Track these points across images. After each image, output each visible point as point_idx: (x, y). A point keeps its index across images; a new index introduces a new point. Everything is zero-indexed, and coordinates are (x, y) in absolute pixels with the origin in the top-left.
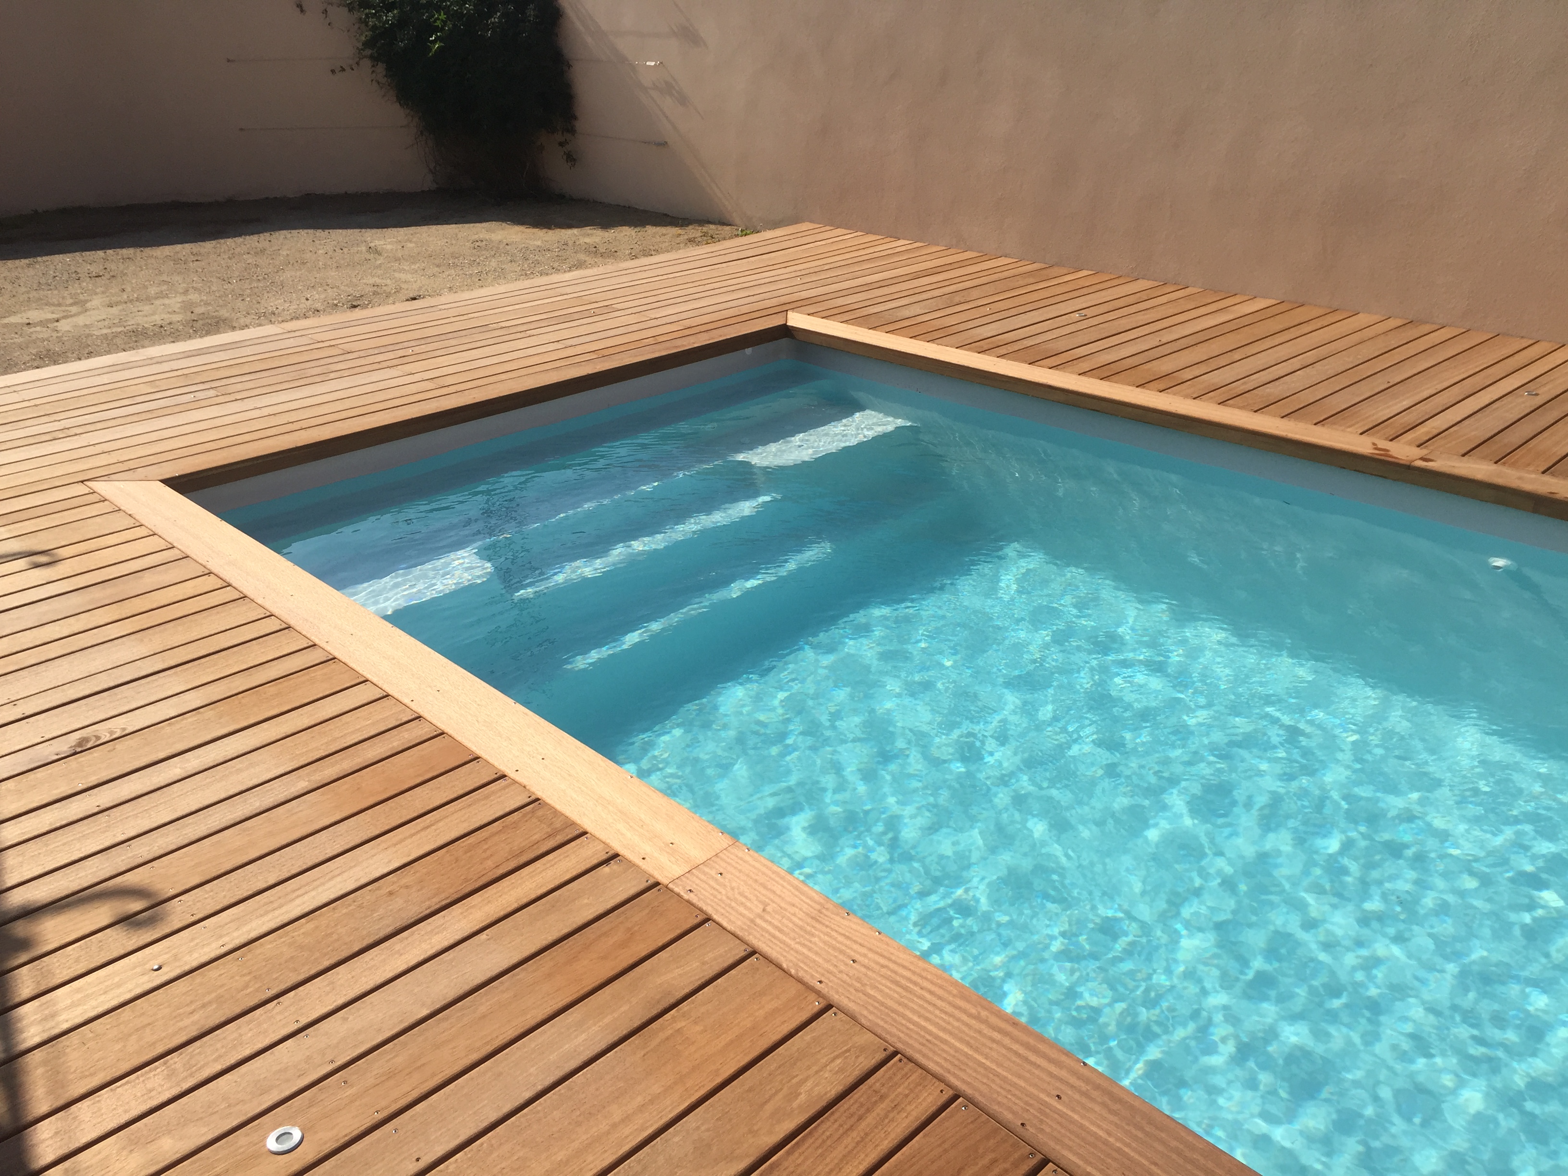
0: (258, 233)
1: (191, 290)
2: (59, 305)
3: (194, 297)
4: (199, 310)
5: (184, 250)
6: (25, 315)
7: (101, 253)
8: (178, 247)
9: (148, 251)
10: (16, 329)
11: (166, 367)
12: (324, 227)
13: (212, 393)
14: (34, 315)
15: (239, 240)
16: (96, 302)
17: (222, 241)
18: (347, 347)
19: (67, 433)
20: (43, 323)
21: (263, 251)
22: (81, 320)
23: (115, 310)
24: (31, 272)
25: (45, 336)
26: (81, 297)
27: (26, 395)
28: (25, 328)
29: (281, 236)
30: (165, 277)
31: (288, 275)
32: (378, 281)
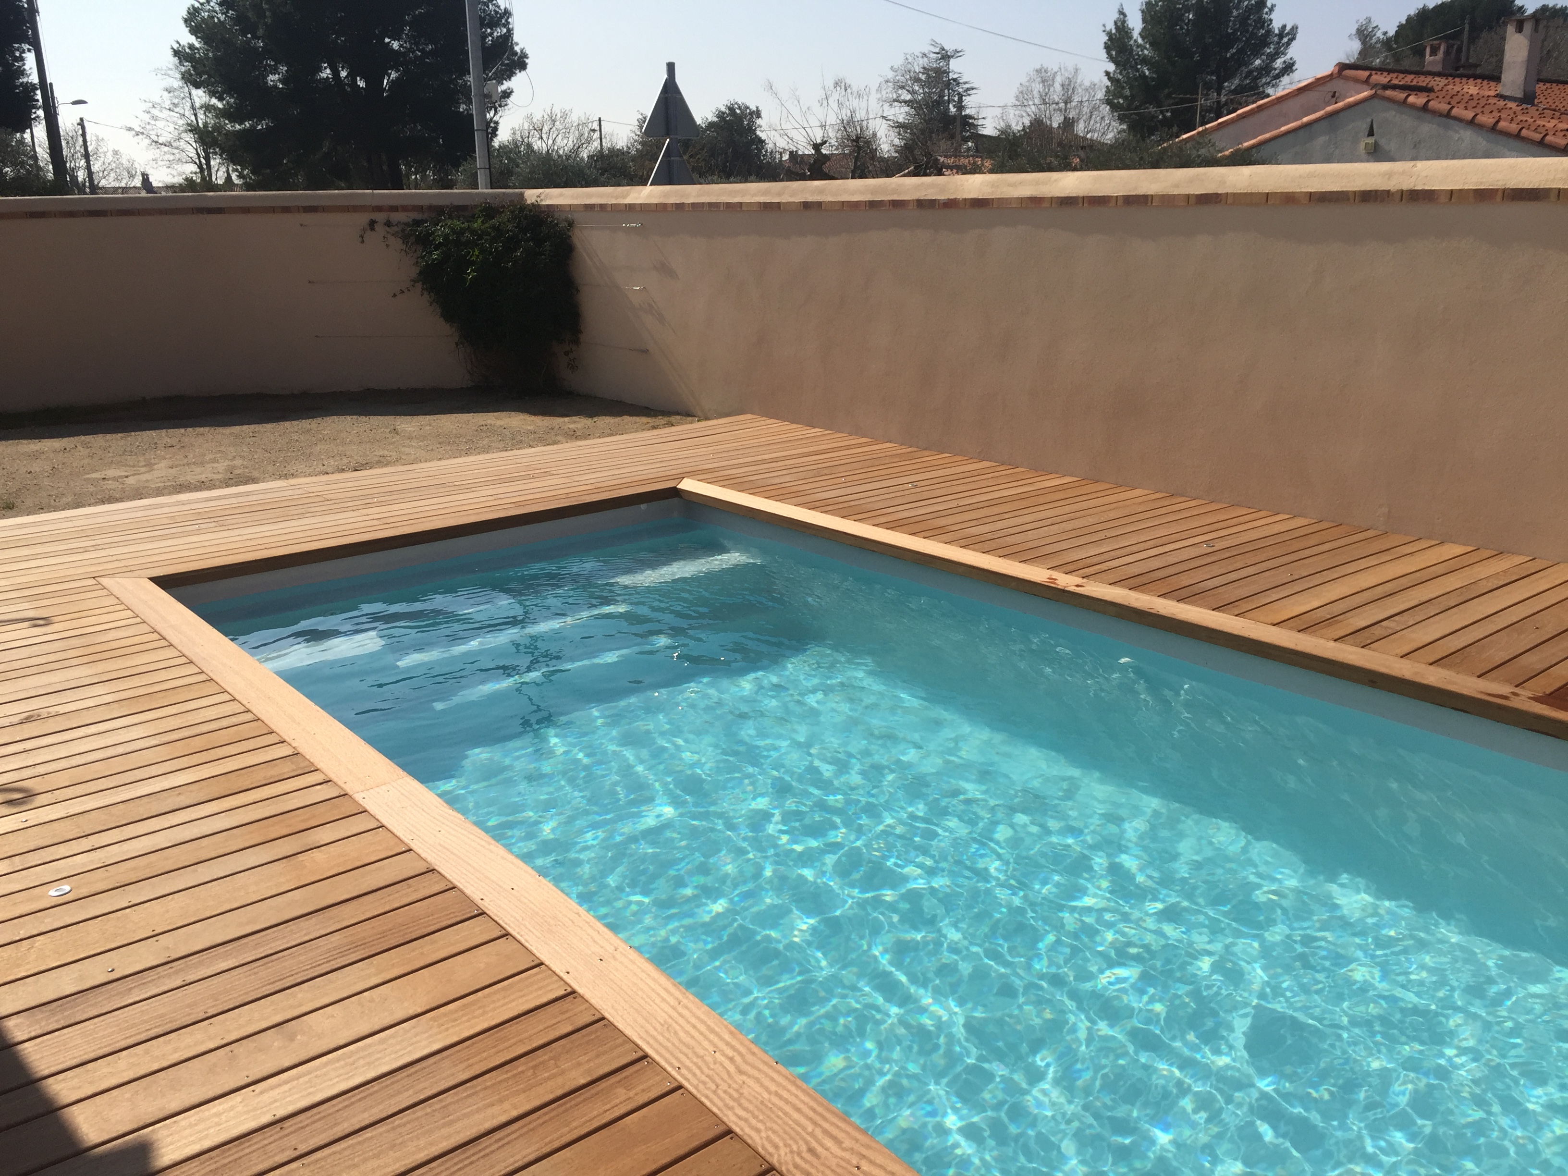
1: (238, 458)
2: (134, 466)
3: (238, 462)
4: (238, 472)
5: (246, 429)
6: (104, 473)
7: (182, 430)
9: (221, 430)
10: (94, 482)
13: (213, 524)
14: (112, 473)
16: (163, 464)
18: (329, 497)
19: (96, 547)
20: (115, 479)
22: (147, 477)
23: (173, 471)
24: (122, 443)
25: (113, 487)
26: (153, 461)
27: (77, 523)
28: (101, 482)
30: (222, 448)
31: (319, 447)
32: (386, 453)
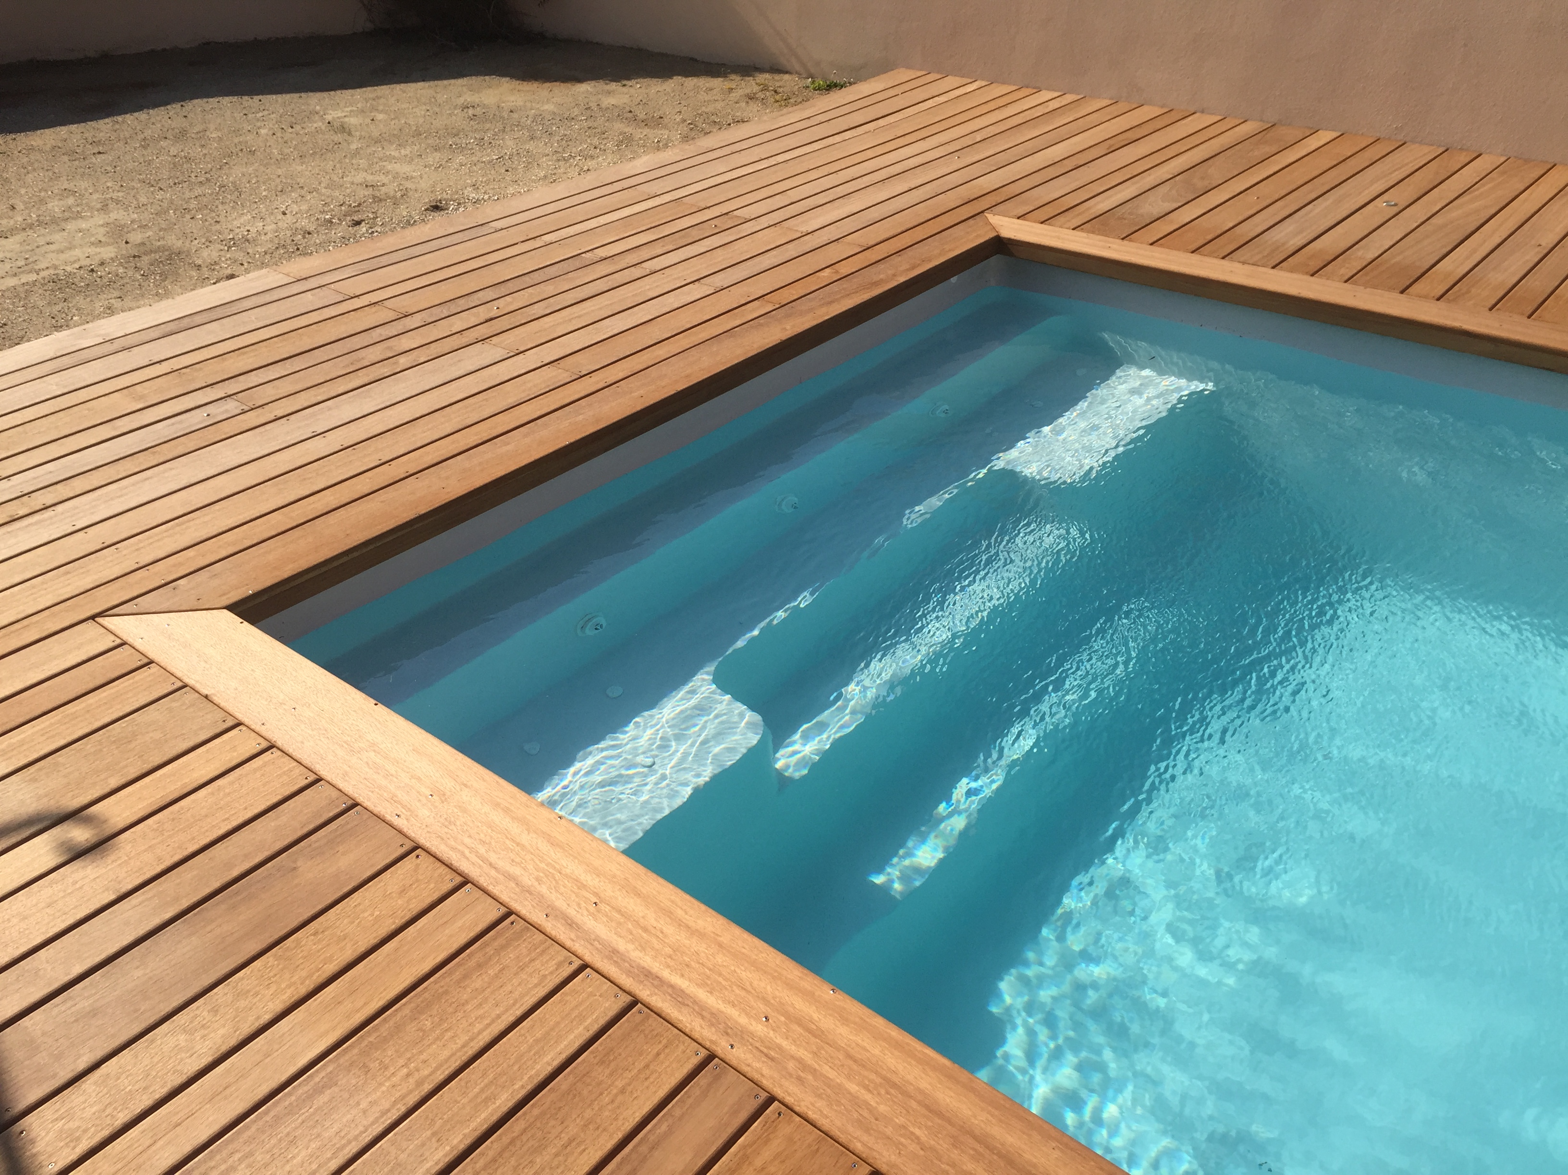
0: (166, 104)
1: (112, 206)
4: (136, 237)
8: (63, 131)
11: (139, 356)
12: (251, 92)
13: (231, 407)
15: (142, 115)
17: (120, 118)
21: (183, 133)
23: (12, 244)
29: (197, 106)
30: (65, 184)
31: (236, 172)
32: (368, 177)
